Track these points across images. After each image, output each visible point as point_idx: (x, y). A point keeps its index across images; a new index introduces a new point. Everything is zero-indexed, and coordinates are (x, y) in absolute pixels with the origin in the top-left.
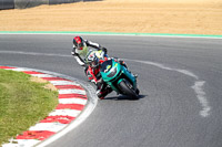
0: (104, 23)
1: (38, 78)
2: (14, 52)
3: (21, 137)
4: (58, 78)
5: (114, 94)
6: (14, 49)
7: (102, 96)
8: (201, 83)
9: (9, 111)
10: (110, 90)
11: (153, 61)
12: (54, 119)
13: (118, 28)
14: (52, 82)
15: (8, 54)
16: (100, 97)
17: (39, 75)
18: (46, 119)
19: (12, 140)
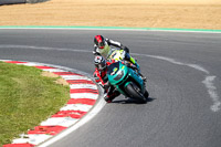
0: (115, 17)
1: (50, 72)
2: (26, 47)
3: (32, 132)
4: (70, 73)
5: (122, 97)
6: (25, 44)
7: (109, 100)
8: (212, 78)
9: (20, 106)
10: (118, 94)
11: (164, 56)
12: (66, 114)
13: (129, 23)
14: (64, 76)
15: (19, 49)
16: (107, 100)
17: (51, 70)
18: (57, 114)
19: (23, 135)
